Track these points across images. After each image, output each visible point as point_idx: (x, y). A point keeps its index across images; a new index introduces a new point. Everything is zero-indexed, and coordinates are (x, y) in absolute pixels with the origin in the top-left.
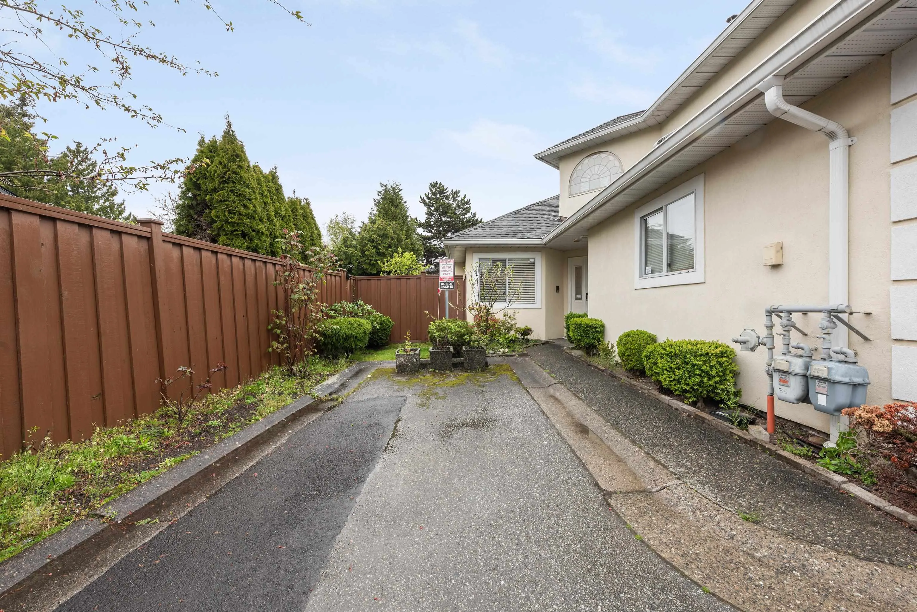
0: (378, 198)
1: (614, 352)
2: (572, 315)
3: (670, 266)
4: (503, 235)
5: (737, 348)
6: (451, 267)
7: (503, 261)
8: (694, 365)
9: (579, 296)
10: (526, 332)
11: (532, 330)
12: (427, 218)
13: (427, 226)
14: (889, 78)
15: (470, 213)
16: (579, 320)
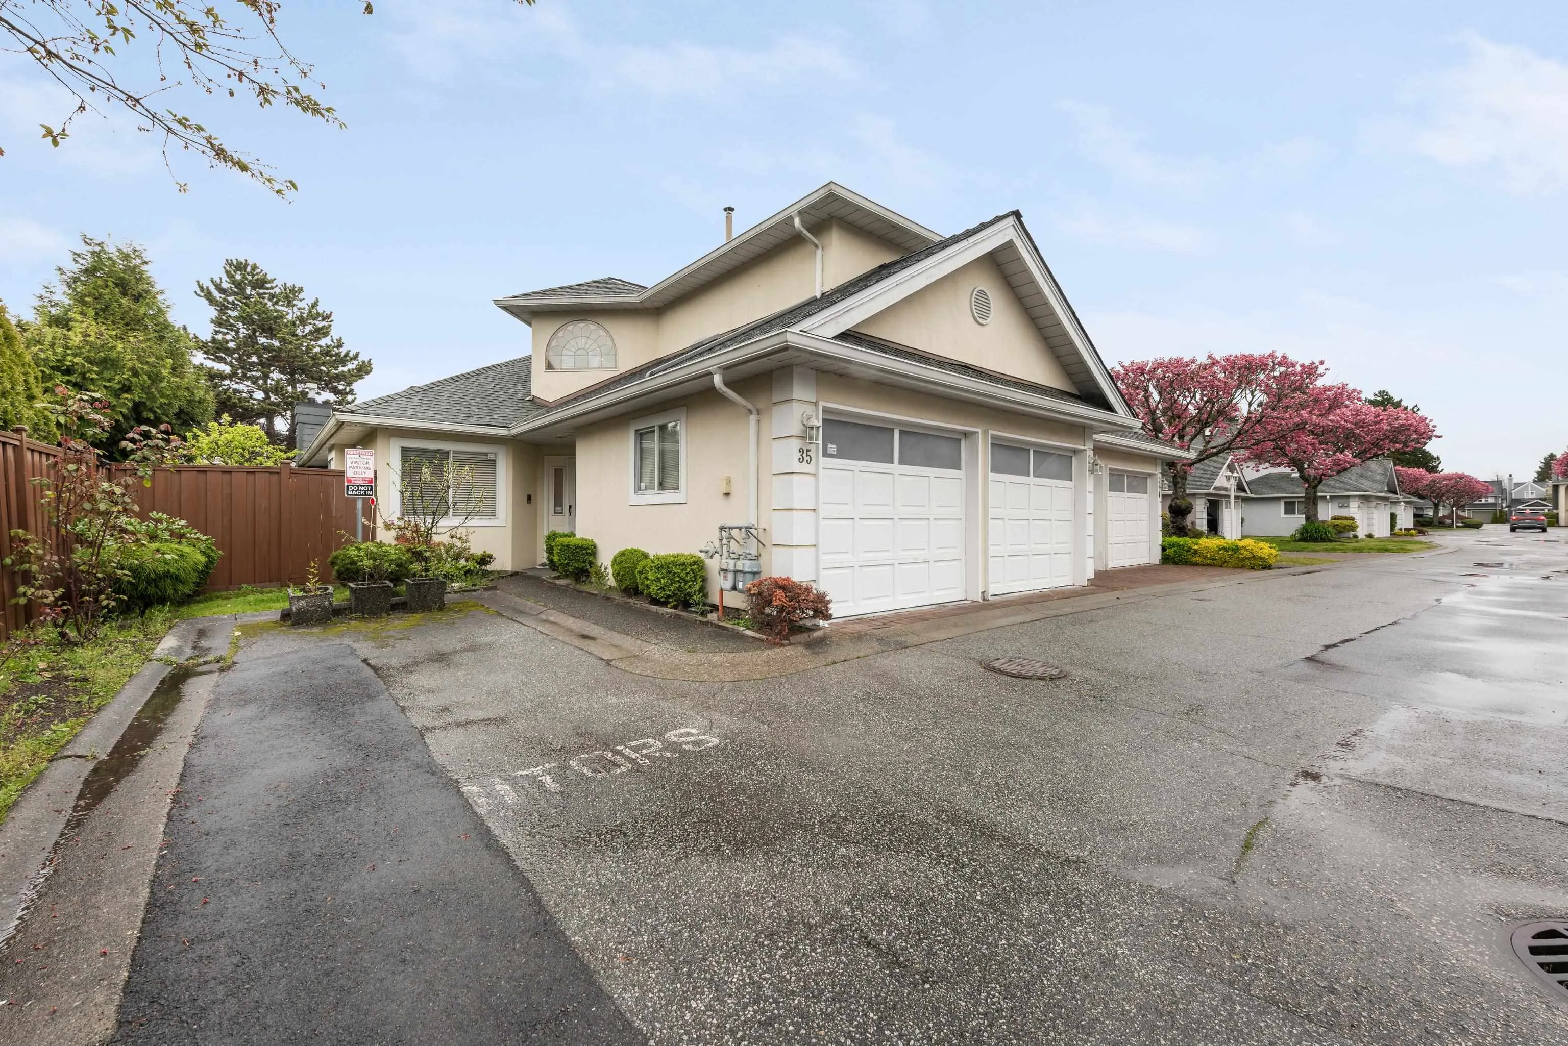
0: (73, 268)
1: (608, 575)
2: (554, 534)
3: (662, 486)
4: (446, 415)
5: (703, 555)
6: (368, 463)
7: (445, 454)
8: (675, 573)
9: (559, 509)
10: (485, 560)
11: (494, 556)
12: (217, 332)
13: (216, 349)
14: (771, 387)
15: (329, 338)
16: (566, 540)
